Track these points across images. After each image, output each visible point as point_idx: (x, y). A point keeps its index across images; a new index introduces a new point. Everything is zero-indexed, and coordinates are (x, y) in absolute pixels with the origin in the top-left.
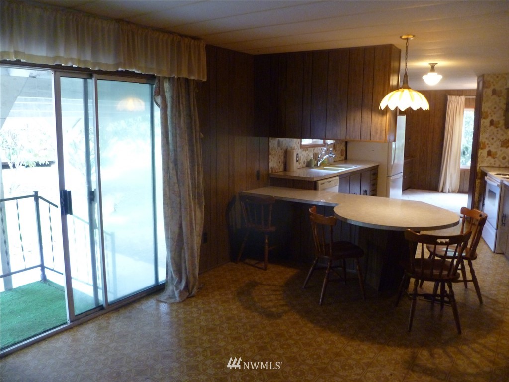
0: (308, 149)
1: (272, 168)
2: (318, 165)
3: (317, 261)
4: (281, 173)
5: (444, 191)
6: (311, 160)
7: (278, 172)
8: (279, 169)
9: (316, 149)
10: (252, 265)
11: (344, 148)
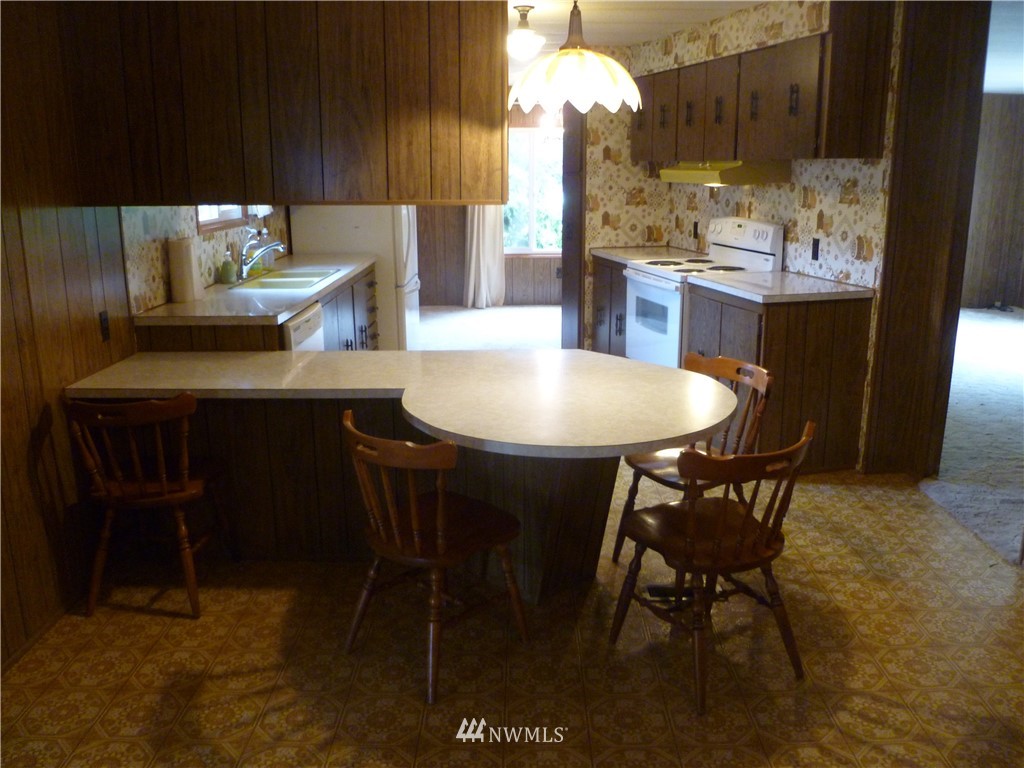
0: (217, 234)
1: (136, 298)
2: (244, 275)
3: (378, 570)
4: (161, 312)
5: (479, 304)
6: (226, 264)
7: (153, 308)
8: (155, 298)
9: (231, 232)
10: (140, 610)
11: (284, 226)
